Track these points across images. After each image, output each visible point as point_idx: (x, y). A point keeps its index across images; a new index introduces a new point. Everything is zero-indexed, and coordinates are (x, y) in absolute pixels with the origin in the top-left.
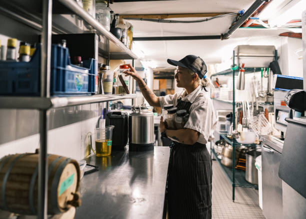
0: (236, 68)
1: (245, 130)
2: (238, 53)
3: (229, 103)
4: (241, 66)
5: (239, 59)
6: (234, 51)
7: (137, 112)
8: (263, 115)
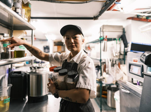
0: (102, 38)
1: (107, 76)
2: (103, 29)
3: (98, 60)
4: (105, 37)
5: (103, 33)
6: (101, 28)
7: (34, 71)
8: (117, 66)
